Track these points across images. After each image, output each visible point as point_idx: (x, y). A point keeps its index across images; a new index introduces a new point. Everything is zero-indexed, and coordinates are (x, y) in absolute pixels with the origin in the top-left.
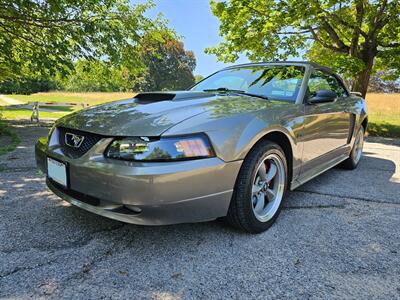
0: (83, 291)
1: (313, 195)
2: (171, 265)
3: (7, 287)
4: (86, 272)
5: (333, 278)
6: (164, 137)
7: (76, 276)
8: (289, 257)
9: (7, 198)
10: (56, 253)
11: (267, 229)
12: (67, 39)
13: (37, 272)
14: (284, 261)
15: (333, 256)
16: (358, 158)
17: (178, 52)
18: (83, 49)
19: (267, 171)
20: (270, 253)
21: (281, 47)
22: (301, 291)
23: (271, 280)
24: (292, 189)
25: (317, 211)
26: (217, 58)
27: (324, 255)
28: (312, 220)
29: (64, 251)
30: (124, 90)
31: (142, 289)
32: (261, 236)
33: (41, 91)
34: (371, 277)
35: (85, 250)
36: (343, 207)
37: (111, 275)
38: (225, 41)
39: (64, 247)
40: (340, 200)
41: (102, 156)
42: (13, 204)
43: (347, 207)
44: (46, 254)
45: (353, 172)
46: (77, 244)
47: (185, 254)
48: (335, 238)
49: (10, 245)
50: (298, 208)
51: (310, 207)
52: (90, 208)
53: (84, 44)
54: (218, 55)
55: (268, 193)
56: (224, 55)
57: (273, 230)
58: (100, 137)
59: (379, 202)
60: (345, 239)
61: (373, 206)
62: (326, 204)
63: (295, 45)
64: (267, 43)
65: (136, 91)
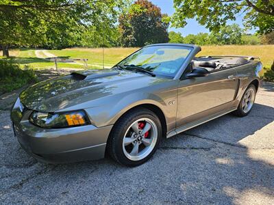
0: (13, 196)
4: (21, 184)
7: (15, 186)
8: (140, 186)
10: (14, 171)
11: (138, 165)
14: (134, 189)
15: (169, 189)
16: (249, 108)
17: (156, 15)
24: (168, 137)
30: (119, 46)
31: (42, 199)
36: (209, 150)
37: (32, 188)
38: (176, 12)
39: (20, 167)
40: (212, 143)
41: (28, 121)
46: (26, 166)
50: (176, 148)
51: (184, 149)
54: (173, 22)
56: (176, 22)
59: (240, 146)
60: (188, 176)
61: (232, 150)
62: (198, 146)
63: (233, 11)
64: (213, 9)
65: (126, 46)
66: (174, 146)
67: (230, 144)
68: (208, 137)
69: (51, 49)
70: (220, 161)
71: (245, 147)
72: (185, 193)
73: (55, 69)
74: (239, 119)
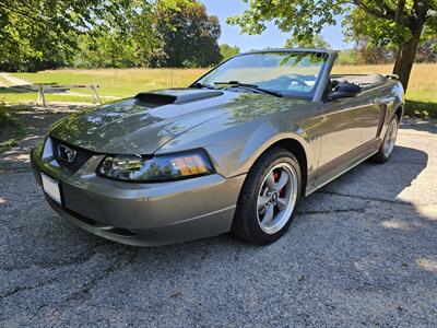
0: (82, 313)
1: (333, 197)
2: (172, 283)
3: (7, 309)
4: (86, 291)
5: (336, 296)
6: (157, 156)
7: (75, 296)
8: (294, 272)
9: (10, 205)
10: (57, 271)
11: (276, 240)
12: (68, 12)
13: (37, 291)
14: (288, 277)
15: (340, 271)
16: (390, 150)
17: (199, 17)
18: (87, 23)
19: (277, 180)
20: (275, 268)
21: (315, 13)
22: (299, 311)
23: (272, 299)
24: (307, 195)
25: (333, 217)
26: (241, 29)
27: (330, 269)
28: (326, 228)
29: (66, 268)
30: (140, 66)
31: (140, 310)
32: (269, 248)
33: (48, 68)
34: (374, 294)
35: (86, 267)
36: (363, 211)
37: (111, 295)
38: (250, 9)
40: (362, 202)
41: (94, 175)
42: (16, 213)
43: (368, 211)
44: (46, 272)
45: (383, 166)
47: (188, 271)
48: (347, 250)
49: (11, 262)
50: (315, 213)
51: (327, 212)
52: (90, 229)
53: (87, 17)
54: (242, 25)
55: (278, 202)
56: (248, 26)
57: (282, 241)
58: (91, 153)
59: (403, 203)
60: (357, 250)
61: (396, 208)
62: (346, 208)
63: (331, 11)
64: (299, 8)
65: (153, 66)
66: (310, 210)
67: (387, 201)
68: (351, 193)
69: (15, 71)
70: (387, 224)
71: (410, 204)
72: (367, 274)
73: (41, 102)
74: (379, 166)
